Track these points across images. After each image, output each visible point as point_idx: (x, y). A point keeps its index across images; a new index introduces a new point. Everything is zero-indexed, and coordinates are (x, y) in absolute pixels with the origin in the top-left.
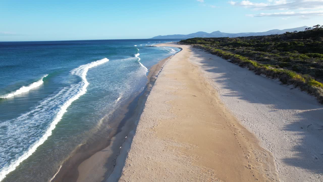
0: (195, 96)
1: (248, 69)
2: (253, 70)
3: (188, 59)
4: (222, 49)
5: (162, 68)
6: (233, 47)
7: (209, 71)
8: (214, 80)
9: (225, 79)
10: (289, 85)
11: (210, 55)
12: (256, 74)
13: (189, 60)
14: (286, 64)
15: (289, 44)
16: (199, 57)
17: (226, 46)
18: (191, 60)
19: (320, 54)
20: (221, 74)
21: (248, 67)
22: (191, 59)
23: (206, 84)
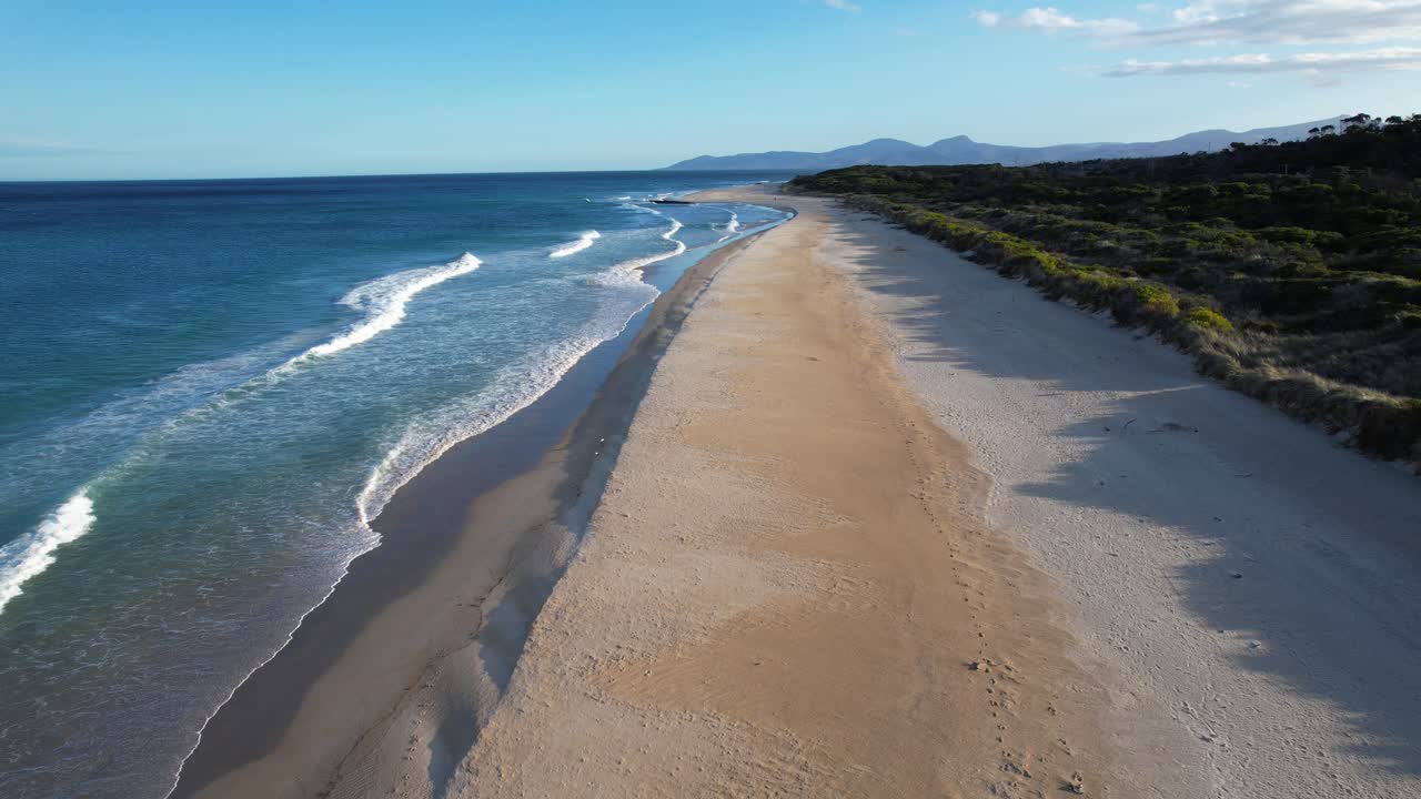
0: (815, 360)
1: (1026, 281)
2: (1040, 284)
3: (813, 249)
4: (957, 211)
5: (711, 280)
6: (999, 206)
7: (882, 290)
8: (893, 317)
9: (931, 314)
10: (1136, 328)
11: (904, 234)
12: (1047, 298)
13: (817, 255)
14: (1162, 265)
15: (1215, 192)
16: (856, 242)
17: (975, 202)
18: (824, 255)
19: (1305, 231)
20: (923, 298)
21: (1028, 274)
22: (822, 250)
23: (859, 329)
